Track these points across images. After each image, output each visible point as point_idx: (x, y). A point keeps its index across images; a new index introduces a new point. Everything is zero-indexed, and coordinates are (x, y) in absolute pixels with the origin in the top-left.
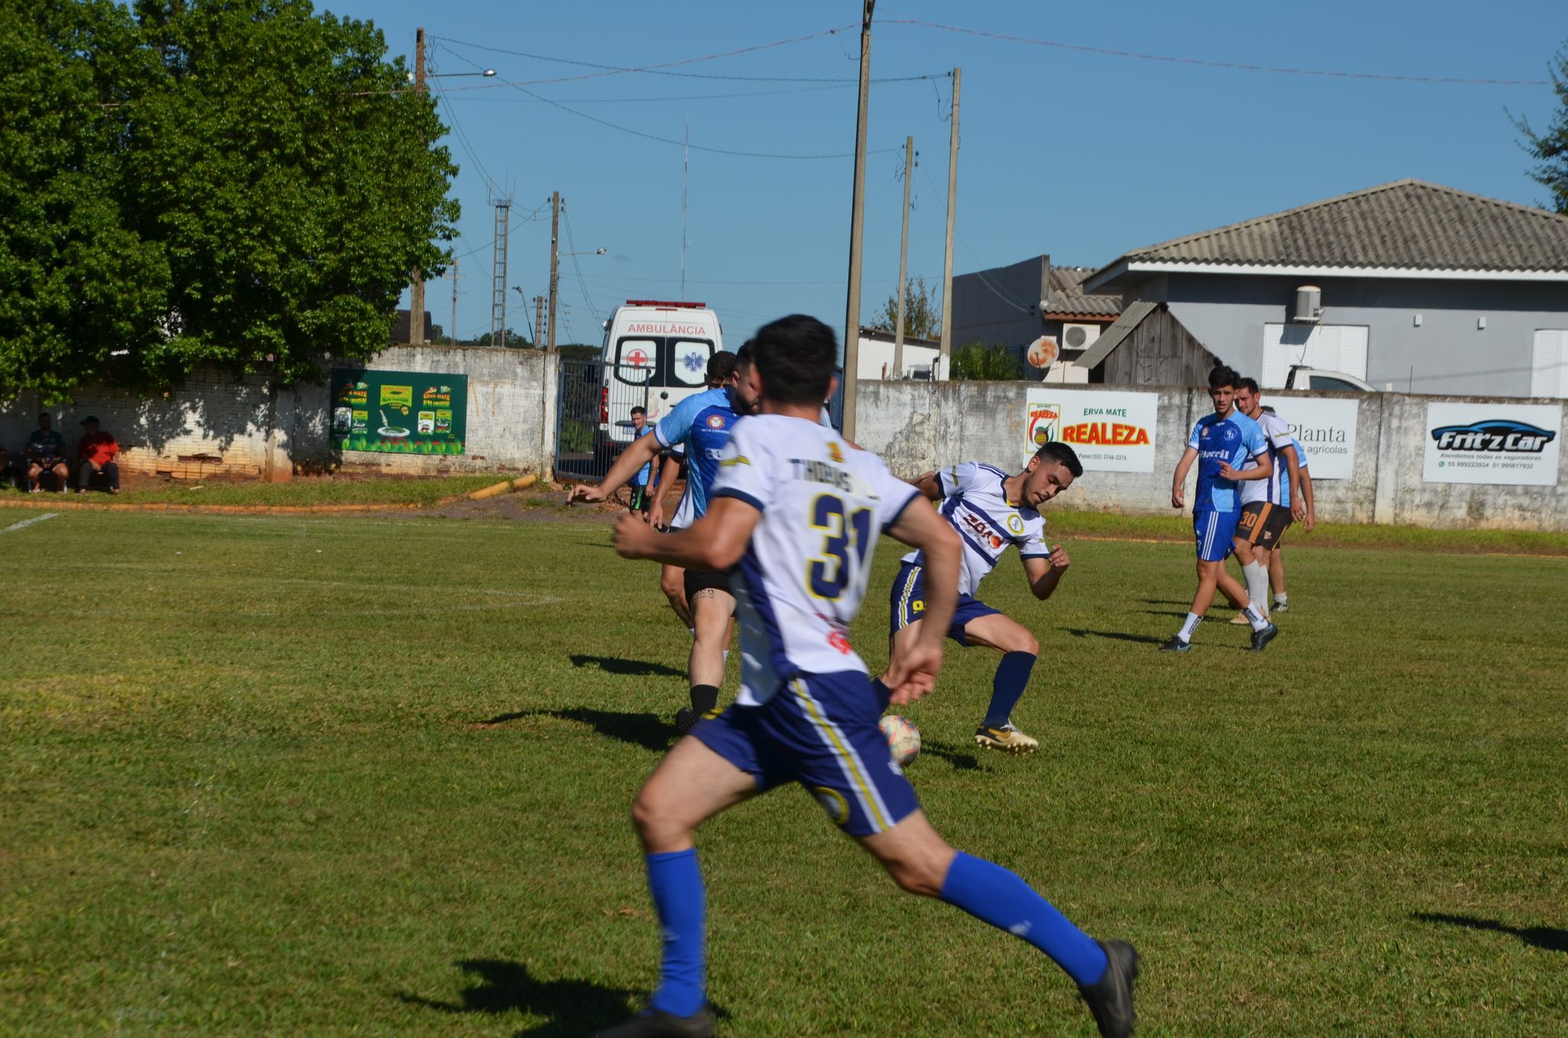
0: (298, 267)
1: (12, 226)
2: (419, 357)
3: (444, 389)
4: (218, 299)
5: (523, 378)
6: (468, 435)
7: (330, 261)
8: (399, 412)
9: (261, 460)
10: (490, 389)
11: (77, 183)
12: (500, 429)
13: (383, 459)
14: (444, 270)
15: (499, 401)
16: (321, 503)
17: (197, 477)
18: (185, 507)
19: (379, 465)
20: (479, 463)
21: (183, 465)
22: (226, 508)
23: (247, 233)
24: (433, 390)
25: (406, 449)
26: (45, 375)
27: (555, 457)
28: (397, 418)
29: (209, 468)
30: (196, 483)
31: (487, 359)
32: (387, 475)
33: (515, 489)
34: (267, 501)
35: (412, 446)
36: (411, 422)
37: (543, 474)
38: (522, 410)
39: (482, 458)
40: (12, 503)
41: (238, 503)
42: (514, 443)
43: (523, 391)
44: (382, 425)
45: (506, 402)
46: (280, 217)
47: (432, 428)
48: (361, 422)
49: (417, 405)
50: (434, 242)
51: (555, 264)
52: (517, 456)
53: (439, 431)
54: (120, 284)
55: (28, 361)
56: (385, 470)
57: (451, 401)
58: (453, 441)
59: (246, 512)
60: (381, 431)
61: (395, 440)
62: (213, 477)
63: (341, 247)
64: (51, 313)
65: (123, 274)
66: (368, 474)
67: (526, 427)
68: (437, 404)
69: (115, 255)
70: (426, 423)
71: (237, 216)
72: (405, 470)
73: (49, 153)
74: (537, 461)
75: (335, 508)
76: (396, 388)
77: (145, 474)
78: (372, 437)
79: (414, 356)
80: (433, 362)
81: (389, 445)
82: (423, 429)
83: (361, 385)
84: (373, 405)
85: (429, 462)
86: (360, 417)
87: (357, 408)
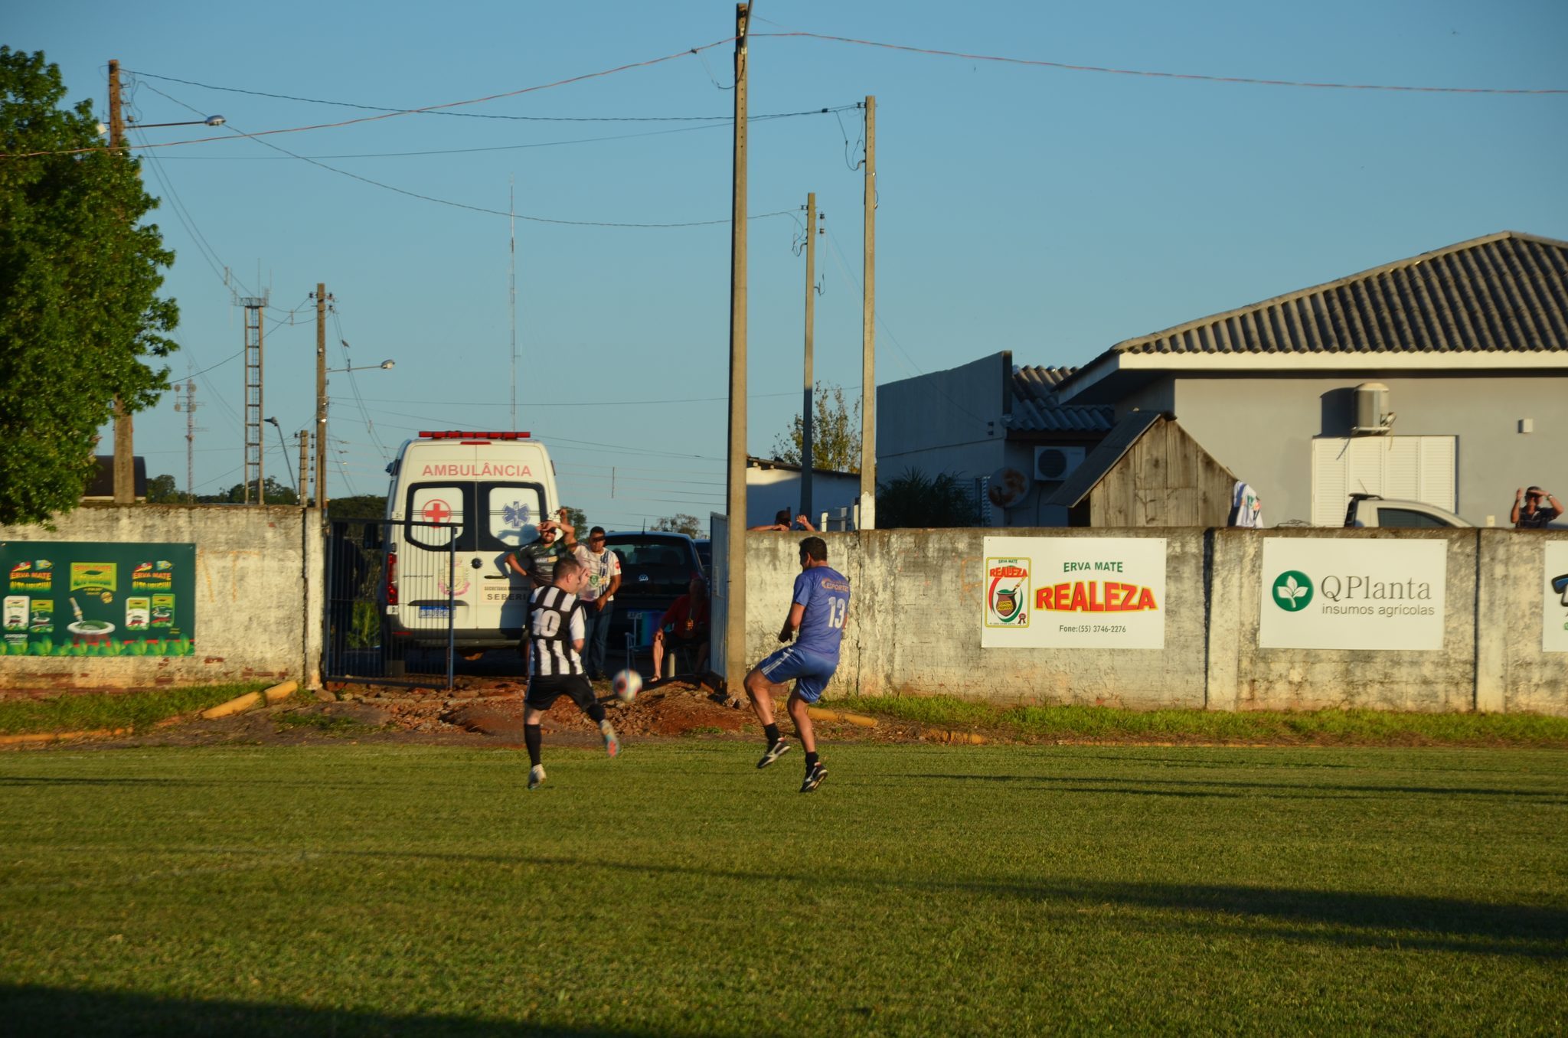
2: (124, 522)
3: (163, 565)
5: (275, 546)
6: (200, 629)
8: (97, 599)
10: (228, 561)
12: (243, 617)
13: (76, 667)
14: (157, 396)
15: (242, 579)
19: (70, 675)
20: (215, 666)
25: (110, 651)
27: (323, 656)
28: (95, 610)
31: (222, 521)
32: (83, 689)
33: (266, 702)
35: (117, 646)
36: (116, 613)
37: (306, 680)
38: (275, 590)
39: (220, 660)
42: (265, 637)
43: (275, 564)
44: (75, 620)
45: (252, 581)
47: (146, 619)
48: (43, 615)
49: (125, 588)
50: (142, 360)
51: (322, 385)
52: (269, 656)
53: (157, 624)
56: (79, 682)
57: (173, 581)
58: (176, 638)
60: (72, 627)
61: (93, 639)
66: (54, 689)
67: (281, 613)
68: (152, 586)
70: (138, 613)
72: (109, 682)
74: (299, 661)
75: (8, 740)
76: (92, 566)
78: (60, 637)
79: (118, 519)
80: (145, 527)
81: (84, 646)
82: (134, 622)
83: (42, 564)
84: (60, 590)
85: (144, 668)
86: (42, 609)
87: (34, 595)
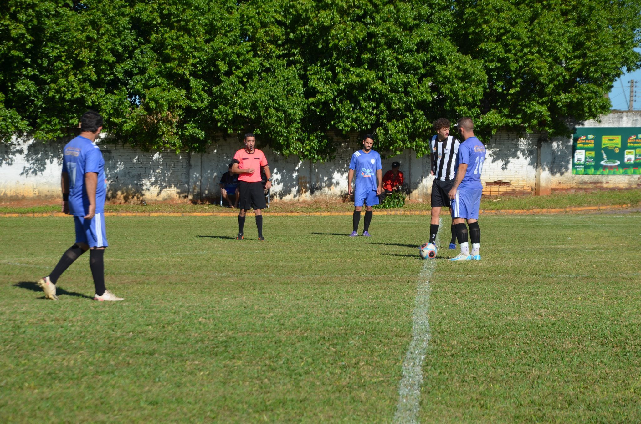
0: (558, 69)
1: (400, 57)
2: (625, 118)
4: (512, 91)
7: (576, 64)
8: (613, 151)
9: (533, 183)
11: (431, 29)
13: (604, 179)
16: (570, 207)
17: (497, 194)
18: (493, 211)
19: (601, 183)
21: (489, 187)
22: (516, 211)
23: (530, 51)
24: (633, 137)
25: (618, 173)
26: (417, 140)
28: (612, 155)
29: (503, 189)
30: (497, 198)
32: (607, 188)
34: (539, 207)
35: (621, 171)
36: (621, 156)
40: (399, 213)
41: (523, 208)
44: (603, 160)
46: (548, 41)
47: (633, 159)
48: (590, 158)
49: (624, 146)
53: (638, 161)
54: (461, 85)
55: (408, 131)
56: (605, 185)
59: (528, 213)
60: (602, 163)
61: (611, 168)
62: (506, 194)
63: (584, 56)
64: (422, 105)
65: (462, 79)
66: (595, 188)
68: (636, 145)
69: (458, 68)
70: (630, 157)
71: (525, 42)
72: (617, 185)
73: (419, 14)
75: (579, 209)
76: (611, 137)
78: (597, 167)
79: (622, 117)
80: (633, 120)
81: (607, 171)
82: (628, 160)
83: (590, 137)
84: (598, 148)
85: (632, 179)
86: (590, 155)
87: (587, 150)
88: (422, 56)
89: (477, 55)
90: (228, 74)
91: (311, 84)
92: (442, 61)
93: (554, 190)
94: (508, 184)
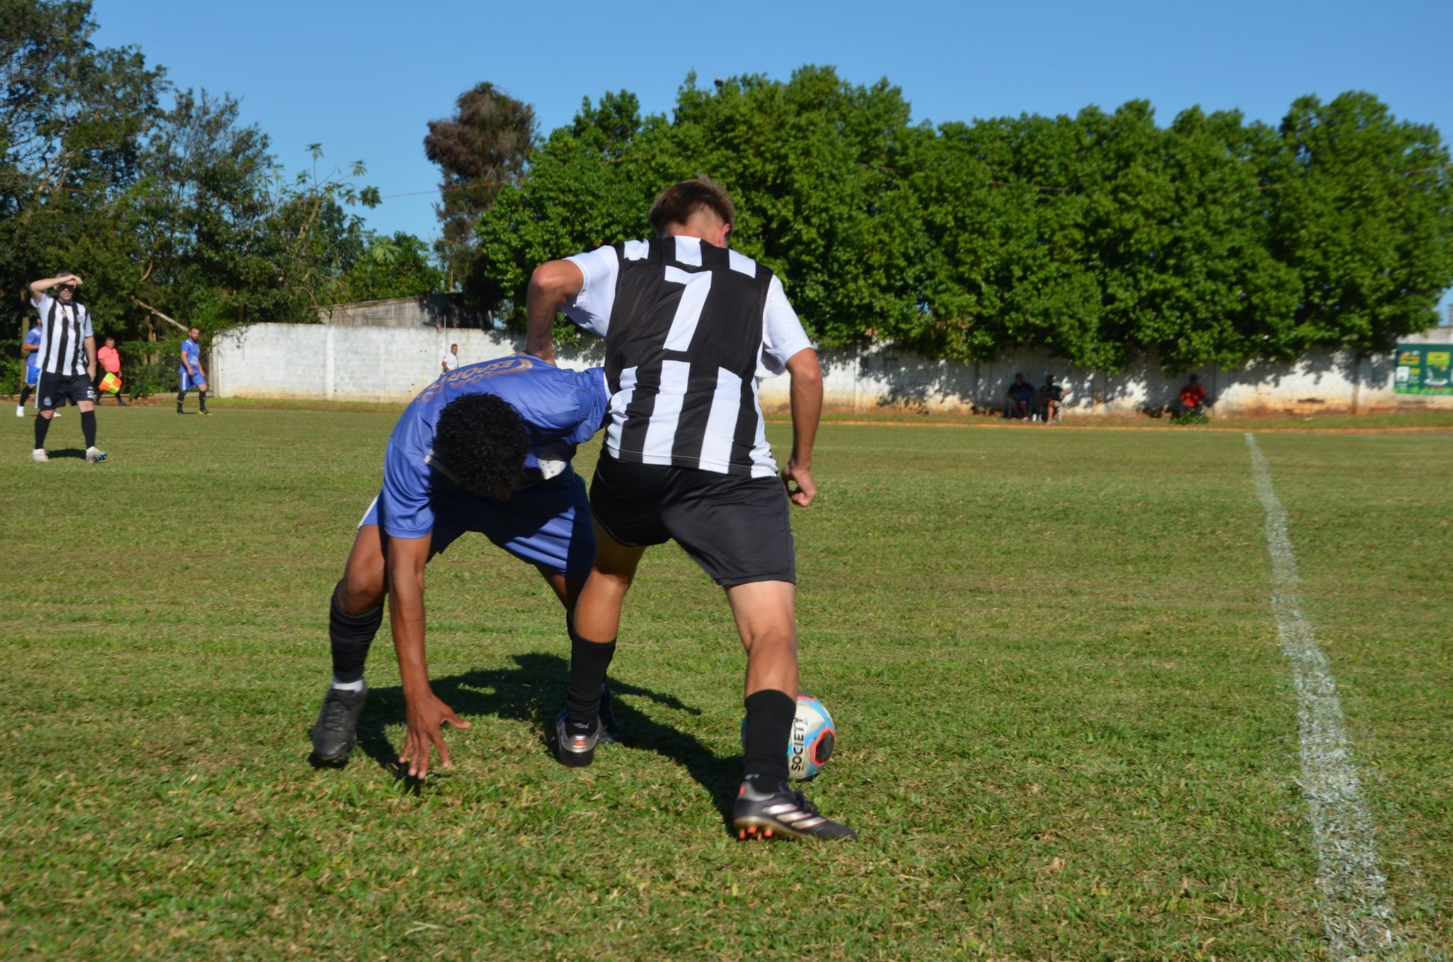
0: (1382, 279)
1: (1208, 263)
4: (1330, 302)
7: (1402, 274)
8: (1439, 369)
9: (1349, 401)
11: (1243, 235)
13: (1428, 399)
16: (1391, 427)
17: (1309, 412)
18: (1305, 431)
19: (1425, 402)
21: (1301, 405)
22: (1331, 430)
23: (1352, 260)
25: (1444, 392)
28: (1438, 374)
29: (1316, 407)
30: (1309, 416)
32: (1431, 409)
34: (1356, 426)
35: (1448, 390)
36: (1448, 375)
41: (1338, 427)
44: (1428, 378)
46: (1373, 248)
48: (1414, 376)
54: (1274, 294)
55: (1214, 343)
56: (1430, 406)
59: (1343, 433)
60: (1428, 381)
61: (1437, 387)
62: (1319, 412)
63: (1411, 265)
64: (1230, 315)
65: (1275, 288)
66: (1418, 409)
69: (1271, 275)
71: (1346, 249)
72: (1443, 406)
73: (1231, 218)
75: (1401, 430)
76: (1438, 354)
77: (1276, 412)
78: (1422, 385)
81: (1432, 391)
83: (1415, 353)
84: (1422, 366)
86: (1414, 373)
87: (1412, 367)
88: (1233, 263)
89: (1293, 262)
90: (1021, 279)
91: (1110, 291)
92: (1253, 268)
93: (1373, 410)
94: (1321, 402)
